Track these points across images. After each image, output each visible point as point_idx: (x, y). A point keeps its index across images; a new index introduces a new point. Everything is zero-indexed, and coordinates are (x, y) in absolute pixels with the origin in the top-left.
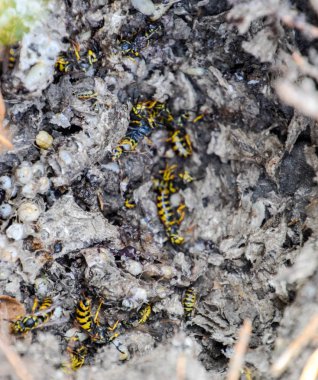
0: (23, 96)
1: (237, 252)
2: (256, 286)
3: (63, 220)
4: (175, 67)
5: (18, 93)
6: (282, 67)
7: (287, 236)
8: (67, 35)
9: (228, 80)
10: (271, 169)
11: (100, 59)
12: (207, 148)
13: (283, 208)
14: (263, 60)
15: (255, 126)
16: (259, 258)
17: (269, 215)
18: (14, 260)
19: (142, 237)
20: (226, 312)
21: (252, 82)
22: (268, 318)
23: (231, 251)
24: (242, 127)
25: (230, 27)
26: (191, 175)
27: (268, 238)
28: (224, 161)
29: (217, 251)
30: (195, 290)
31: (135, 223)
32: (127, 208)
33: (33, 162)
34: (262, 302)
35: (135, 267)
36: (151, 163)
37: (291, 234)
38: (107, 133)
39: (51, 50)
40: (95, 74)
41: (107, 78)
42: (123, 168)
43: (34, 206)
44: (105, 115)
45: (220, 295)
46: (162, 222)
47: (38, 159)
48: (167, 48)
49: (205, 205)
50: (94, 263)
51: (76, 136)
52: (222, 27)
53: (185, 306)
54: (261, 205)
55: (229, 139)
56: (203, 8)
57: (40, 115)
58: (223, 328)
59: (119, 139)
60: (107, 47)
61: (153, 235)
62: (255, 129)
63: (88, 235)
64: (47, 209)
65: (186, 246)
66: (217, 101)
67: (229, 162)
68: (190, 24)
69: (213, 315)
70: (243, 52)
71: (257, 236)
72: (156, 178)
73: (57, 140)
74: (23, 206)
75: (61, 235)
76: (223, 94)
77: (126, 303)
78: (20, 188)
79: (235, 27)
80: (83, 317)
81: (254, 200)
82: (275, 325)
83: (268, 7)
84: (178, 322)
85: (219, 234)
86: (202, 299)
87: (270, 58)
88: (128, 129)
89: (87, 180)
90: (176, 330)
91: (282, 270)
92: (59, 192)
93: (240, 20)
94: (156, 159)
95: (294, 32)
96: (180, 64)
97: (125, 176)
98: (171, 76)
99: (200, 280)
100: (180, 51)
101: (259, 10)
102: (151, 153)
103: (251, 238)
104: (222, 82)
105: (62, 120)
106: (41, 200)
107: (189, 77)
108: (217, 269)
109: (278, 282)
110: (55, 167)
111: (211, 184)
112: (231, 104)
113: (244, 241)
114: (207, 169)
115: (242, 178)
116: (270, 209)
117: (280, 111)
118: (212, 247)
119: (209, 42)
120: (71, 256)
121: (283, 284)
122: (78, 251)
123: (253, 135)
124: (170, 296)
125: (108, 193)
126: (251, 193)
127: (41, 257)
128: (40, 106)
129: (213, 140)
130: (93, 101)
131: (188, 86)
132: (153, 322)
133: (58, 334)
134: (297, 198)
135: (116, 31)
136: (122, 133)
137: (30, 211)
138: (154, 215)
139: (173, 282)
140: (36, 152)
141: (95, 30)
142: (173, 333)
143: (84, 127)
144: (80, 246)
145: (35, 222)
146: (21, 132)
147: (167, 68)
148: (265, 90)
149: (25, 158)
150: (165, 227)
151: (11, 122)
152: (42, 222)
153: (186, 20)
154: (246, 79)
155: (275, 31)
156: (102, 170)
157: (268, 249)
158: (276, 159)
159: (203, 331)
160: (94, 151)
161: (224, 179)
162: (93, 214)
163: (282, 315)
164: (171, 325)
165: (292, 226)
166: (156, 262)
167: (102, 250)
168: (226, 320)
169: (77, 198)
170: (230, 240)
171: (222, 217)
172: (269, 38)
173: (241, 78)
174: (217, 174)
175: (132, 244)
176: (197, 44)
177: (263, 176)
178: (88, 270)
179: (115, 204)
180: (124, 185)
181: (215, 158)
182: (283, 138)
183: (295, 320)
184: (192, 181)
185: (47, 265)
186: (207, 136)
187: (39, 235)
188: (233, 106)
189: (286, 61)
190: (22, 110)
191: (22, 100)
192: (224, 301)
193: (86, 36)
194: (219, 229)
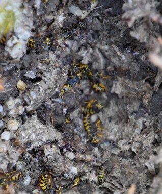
0: (10, 61)
1: (127, 147)
2: (138, 166)
3: (32, 129)
4: (93, 45)
5: (7, 59)
6: (152, 45)
7: (155, 138)
8: (34, 27)
9: (122, 52)
10: (146, 101)
11: (52, 41)
12: (111, 89)
13: (152, 122)
14: (141, 41)
15: (137, 77)
16: (139, 151)
17: (144, 127)
18: (5, 152)
19: (75, 139)
20: (121, 180)
21: (136, 53)
22: (144, 183)
23: (124, 146)
24: (130, 78)
25: (124, 23)
26: (102, 105)
27: (144, 139)
28: (120, 97)
29: (117, 147)
30: (104, 168)
31: (71, 131)
32: (67, 123)
33: (15, 98)
34: (141, 174)
35: (71, 155)
36: (80, 98)
37: (157, 137)
38: (56, 82)
39: (25, 36)
40: (49, 49)
41: (56, 51)
42: (64, 101)
43: (16, 122)
44: (55, 71)
45: (118, 171)
46: (86, 130)
47: (18, 96)
48: (89, 35)
49: (110, 121)
50: (49, 153)
51: (39, 83)
52: (119, 23)
53: (98, 177)
54: (140, 121)
55: (122, 85)
56: (108, 12)
57: (19, 72)
58: (119, 189)
59: (62, 85)
60: (56, 34)
61: (81, 138)
62: (137, 79)
63: (45, 138)
64: (23, 123)
65: (99, 144)
66: (116, 63)
67: (123, 97)
68: (101, 21)
69: (114, 182)
70: (131, 37)
71: (138, 138)
72: (82, 106)
73: (28, 85)
74: (10, 122)
75: (31, 138)
76: (120, 60)
77: (66, 175)
78: (8, 112)
79: (126, 23)
80: (42, 183)
81: (136, 118)
82: (148, 187)
83: (145, 12)
84: (95, 186)
85: (117, 137)
86: (108, 173)
87: (145, 40)
88: (68, 80)
89: (45, 108)
90: (93, 190)
91: (152, 157)
92: (29, 114)
93: (129, 19)
94: (83, 96)
95: (158, 26)
96: (96, 43)
97: (66, 105)
98: (91, 50)
99: (107, 162)
100: (96, 36)
101: (139, 14)
102: (80, 92)
103: (135, 139)
104: (119, 53)
105: (31, 74)
106: (20, 119)
107: (100, 50)
108: (116, 156)
109: (150, 163)
110: (27, 100)
111: (112, 110)
112: (124, 65)
113: (131, 141)
114: (111, 102)
115: (130, 106)
116: (145, 124)
117: (151, 69)
118: (114, 144)
119: (112, 31)
120: (36, 149)
121: (153, 165)
122: (40, 146)
123: (136, 83)
124: (90, 171)
125: (56, 115)
126: (135, 114)
127: (19, 150)
128: (19, 67)
129: (114, 85)
130: (48, 64)
131: (100, 55)
132: (81, 185)
133: (29, 192)
134: (160, 117)
135: (61, 25)
136: (64, 81)
137: (14, 125)
138: (81, 127)
139: (92, 164)
140: (17, 92)
141: (49, 25)
142: (92, 192)
143: (43, 78)
144: (41, 143)
145: (16, 131)
146: (8, 81)
147: (89, 46)
148: (142, 58)
149: (11, 95)
150: (88, 134)
151: (3, 76)
152: (20, 130)
153: (99, 19)
154: (132, 52)
155: (148, 25)
156: (53, 102)
157: (144, 145)
158: (149, 96)
159: (108, 190)
160: (48, 91)
161: (120, 107)
162: (48, 126)
163: (152, 182)
164: (91, 187)
165: (157, 133)
166: (83, 153)
167: (53, 146)
168: (121, 185)
169: (39, 117)
170: (124, 140)
171: (119, 128)
172: (145, 29)
173: (129, 51)
174: (116, 104)
175: (69, 142)
176: (105, 32)
177: (142, 105)
178: (45, 157)
179: (60, 121)
180: (65, 110)
181: (115, 95)
182: (153, 84)
183: (159, 185)
184: (103, 108)
185: (23, 154)
186: (111, 83)
187: (18, 138)
188: (125, 67)
189: (154, 41)
190: (9, 69)
191: (9, 63)
192: (120, 174)
193: (44, 28)
194: (117, 134)
